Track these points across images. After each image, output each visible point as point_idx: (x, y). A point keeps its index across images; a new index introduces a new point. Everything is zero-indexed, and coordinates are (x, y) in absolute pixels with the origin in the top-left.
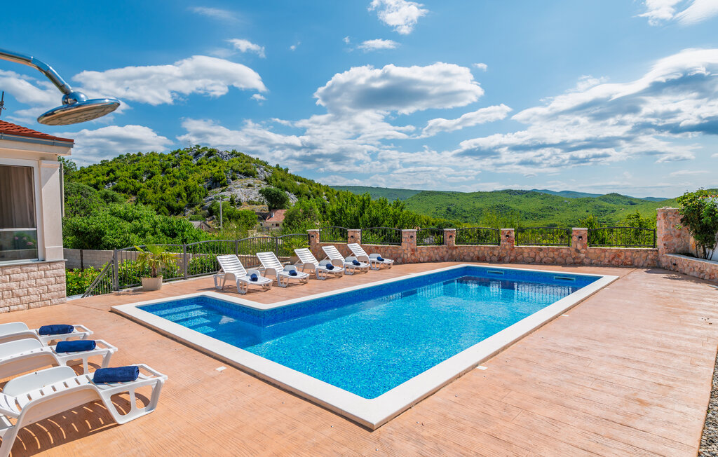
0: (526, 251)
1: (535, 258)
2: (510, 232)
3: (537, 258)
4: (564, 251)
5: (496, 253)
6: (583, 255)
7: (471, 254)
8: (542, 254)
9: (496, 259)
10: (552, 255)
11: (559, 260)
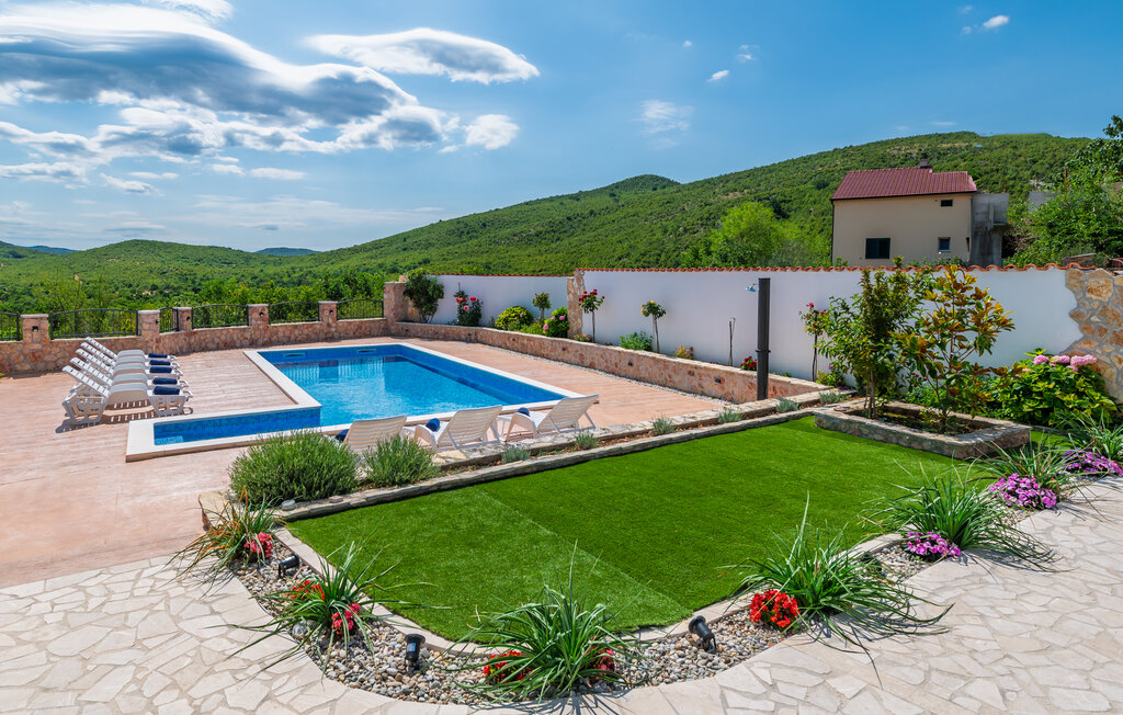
0: (281, 330)
1: (290, 337)
2: (263, 309)
3: (293, 337)
4: (318, 327)
5: (248, 335)
6: (333, 330)
7: (217, 340)
8: (297, 332)
9: (247, 342)
10: (306, 331)
11: (313, 336)
